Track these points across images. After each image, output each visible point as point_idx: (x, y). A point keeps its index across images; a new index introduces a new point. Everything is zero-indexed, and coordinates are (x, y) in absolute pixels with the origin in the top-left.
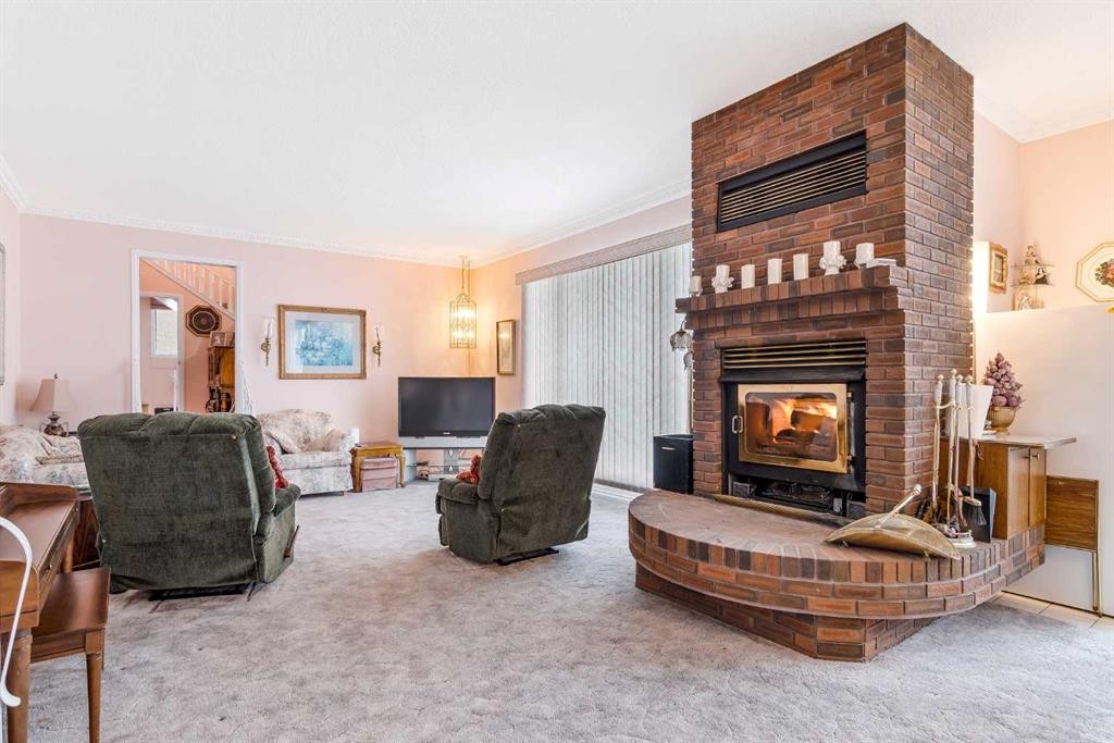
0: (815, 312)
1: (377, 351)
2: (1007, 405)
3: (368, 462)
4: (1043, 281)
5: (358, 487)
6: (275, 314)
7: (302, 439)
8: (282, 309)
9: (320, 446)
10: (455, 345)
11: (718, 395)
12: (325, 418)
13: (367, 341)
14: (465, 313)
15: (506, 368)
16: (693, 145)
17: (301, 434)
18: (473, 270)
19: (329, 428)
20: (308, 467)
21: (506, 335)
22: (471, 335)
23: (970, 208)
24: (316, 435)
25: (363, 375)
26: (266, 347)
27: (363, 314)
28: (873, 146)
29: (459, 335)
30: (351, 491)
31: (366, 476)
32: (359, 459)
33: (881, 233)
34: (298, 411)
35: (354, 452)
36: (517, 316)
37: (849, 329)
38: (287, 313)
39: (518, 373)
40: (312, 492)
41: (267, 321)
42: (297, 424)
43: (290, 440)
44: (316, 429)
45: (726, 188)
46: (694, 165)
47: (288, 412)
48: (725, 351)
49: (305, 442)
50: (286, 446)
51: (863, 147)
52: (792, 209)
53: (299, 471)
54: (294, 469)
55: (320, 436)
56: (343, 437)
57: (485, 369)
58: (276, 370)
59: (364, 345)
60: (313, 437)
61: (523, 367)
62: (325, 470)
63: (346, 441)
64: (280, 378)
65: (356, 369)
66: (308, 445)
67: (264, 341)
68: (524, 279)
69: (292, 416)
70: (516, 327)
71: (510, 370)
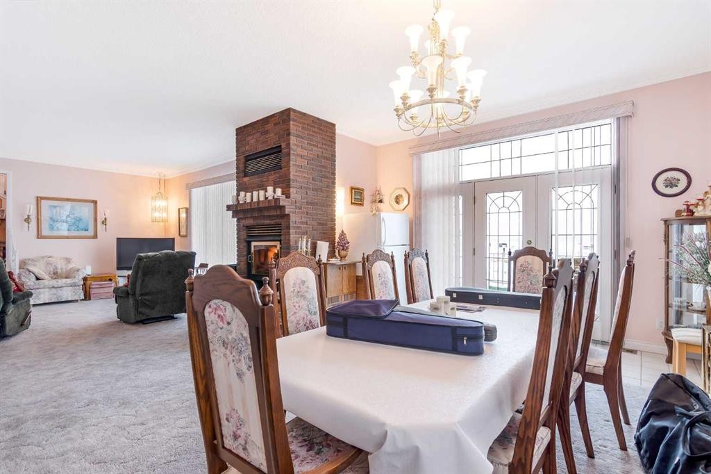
0: (266, 214)
1: (104, 222)
2: (343, 249)
3: (94, 284)
4: (381, 201)
5: (87, 297)
6: (34, 202)
7: (52, 273)
8: (39, 199)
9: (64, 276)
10: (154, 220)
11: (244, 246)
12: (68, 260)
13: (98, 217)
14: (161, 203)
15: (183, 233)
16: (237, 138)
17: (52, 269)
18: (168, 180)
19: (70, 266)
20: (53, 287)
21: (183, 215)
22: (165, 215)
23: (334, 174)
24: (62, 269)
25: (95, 236)
26: (28, 220)
27: (95, 202)
28: (283, 151)
29: (157, 215)
30: (83, 300)
31: (93, 291)
32: (88, 282)
33: (284, 185)
34: (50, 257)
35: (85, 279)
36: (187, 206)
37: (278, 220)
38: (42, 201)
39: (188, 236)
40: (56, 301)
41: (28, 206)
42: (48, 264)
43: (43, 273)
44: (61, 266)
45: (248, 159)
46: (237, 147)
47: (43, 257)
48: (248, 227)
49: (54, 274)
50: (39, 276)
51: (280, 151)
52: (264, 172)
53: (47, 289)
54: (44, 288)
55: (64, 270)
56: (78, 271)
57: (173, 233)
58: (35, 233)
59: (96, 220)
60: (59, 271)
61: (190, 233)
62: (65, 288)
63: (80, 273)
64: (38, 238)
65: (91, 233)
66: (56, 275)
67: (27, 217)
68: (190, 187)
69: (46, 259)
70: (188, 211)
71: (185, 234)
